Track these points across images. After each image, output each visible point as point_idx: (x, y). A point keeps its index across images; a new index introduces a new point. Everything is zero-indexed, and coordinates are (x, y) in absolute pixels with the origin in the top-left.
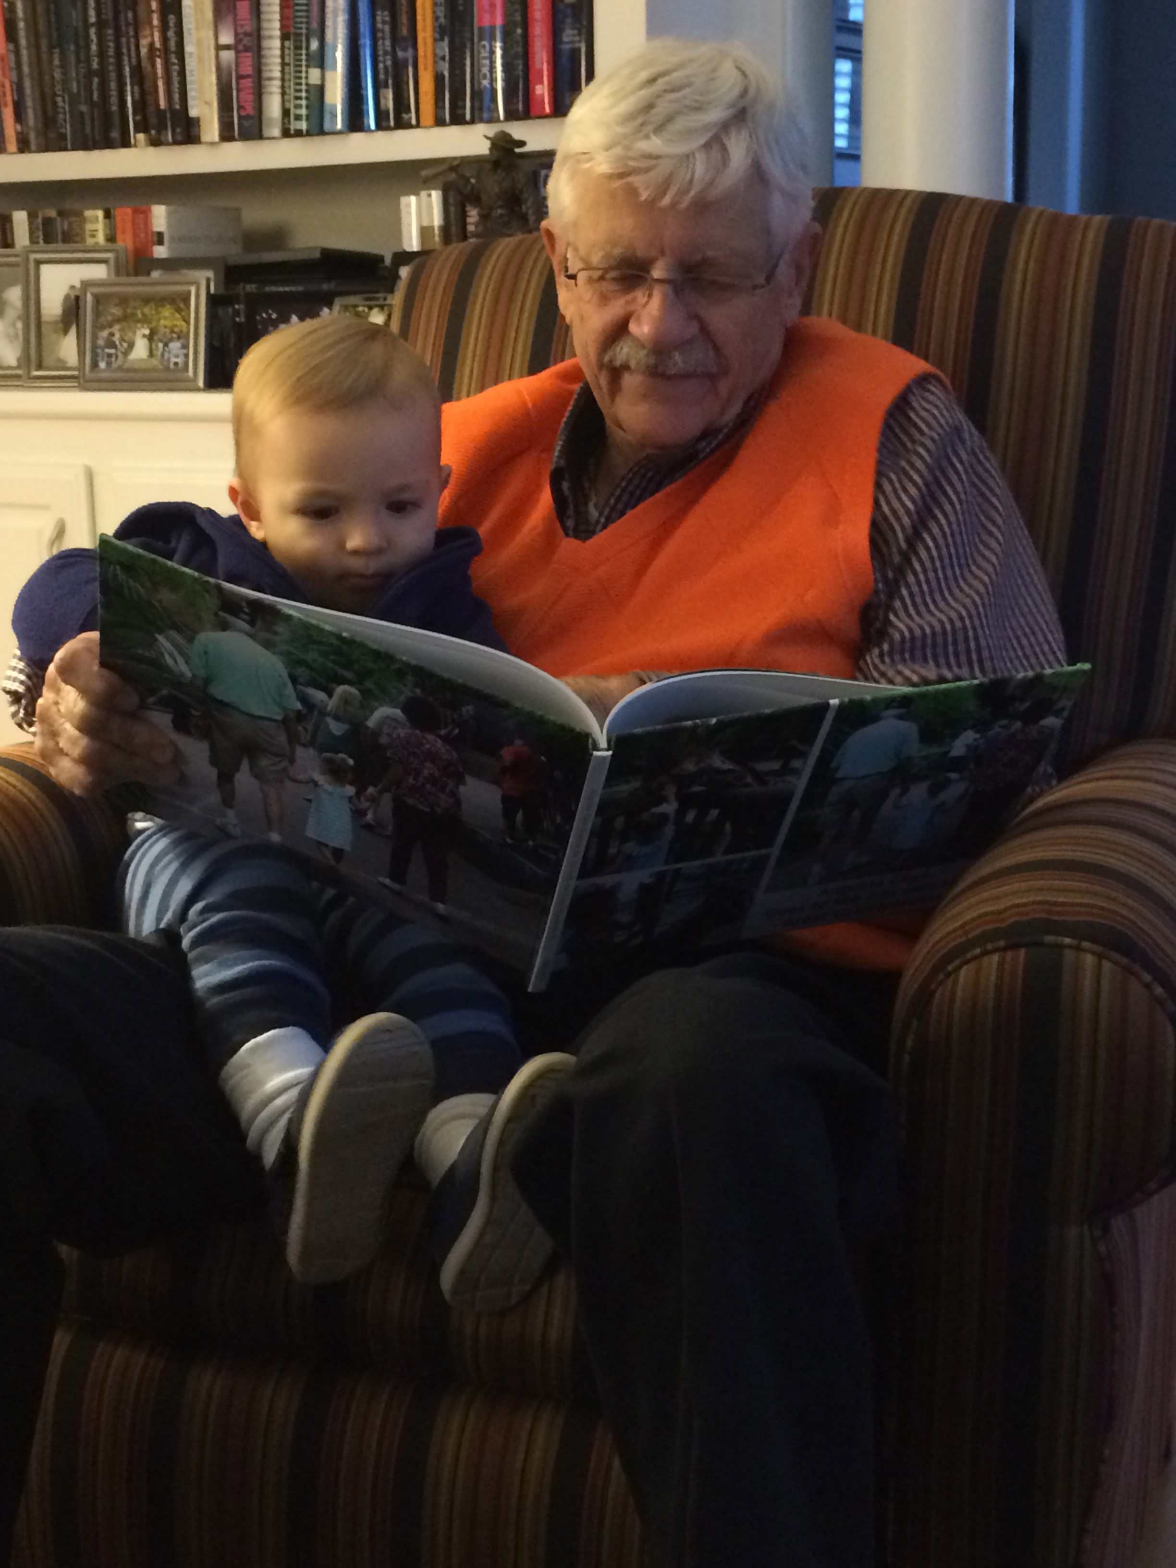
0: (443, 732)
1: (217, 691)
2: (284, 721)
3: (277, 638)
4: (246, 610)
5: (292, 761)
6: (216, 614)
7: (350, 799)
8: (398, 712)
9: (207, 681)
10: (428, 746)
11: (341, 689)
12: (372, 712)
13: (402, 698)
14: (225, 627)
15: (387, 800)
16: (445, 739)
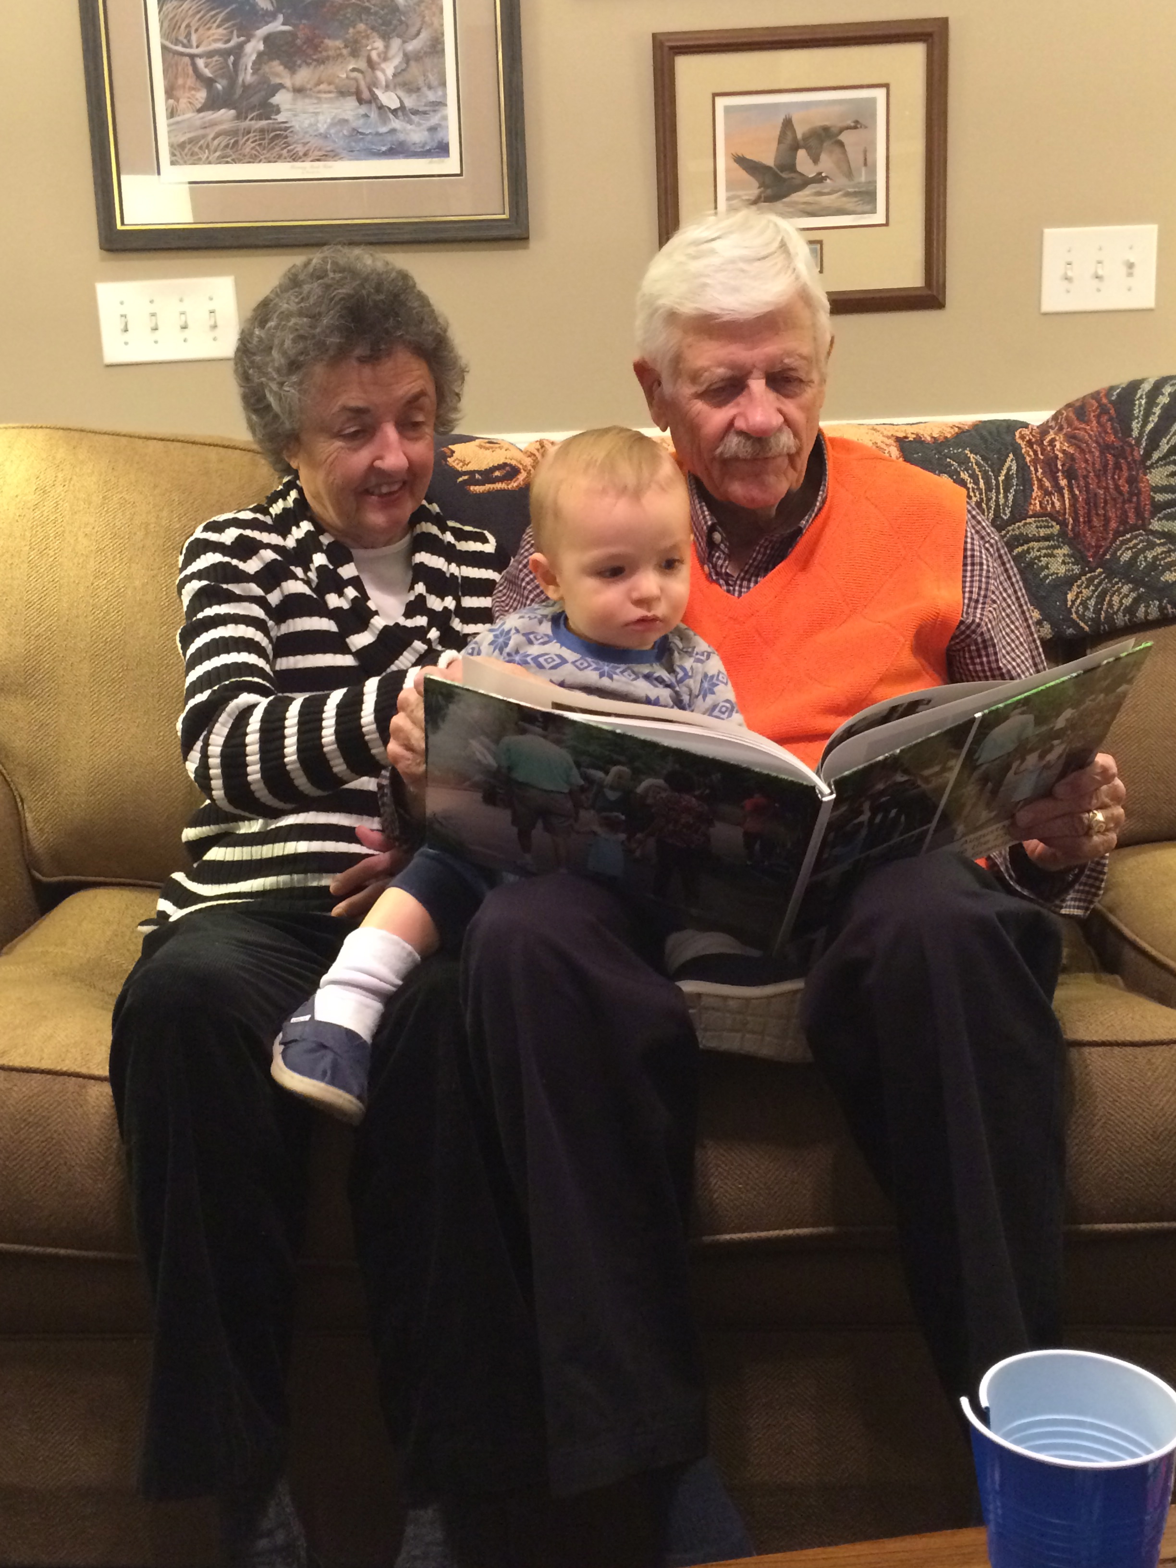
0: (697, 793)
1: (520, 775)
2: (571, 793)
3: (565, 737)
4: (540, 719)
5: (576, 819)
6: (516, 724)
7: (623, 843)
8: (660, 782)
9: (510, 769)
10: (684, 803)
11: (614, 769)
12: (640, 782)
13: (665, 772)
14: (523, 732)
15: (651, 842)
16: (698, 798)
